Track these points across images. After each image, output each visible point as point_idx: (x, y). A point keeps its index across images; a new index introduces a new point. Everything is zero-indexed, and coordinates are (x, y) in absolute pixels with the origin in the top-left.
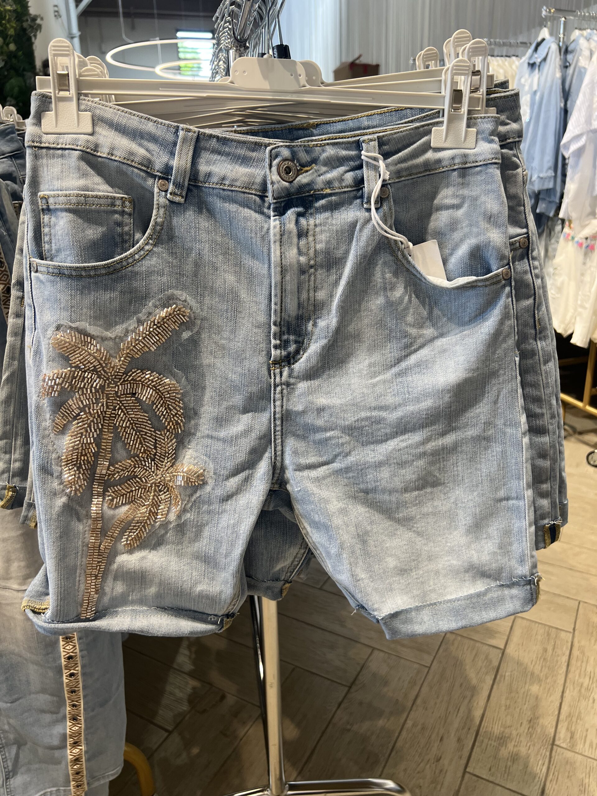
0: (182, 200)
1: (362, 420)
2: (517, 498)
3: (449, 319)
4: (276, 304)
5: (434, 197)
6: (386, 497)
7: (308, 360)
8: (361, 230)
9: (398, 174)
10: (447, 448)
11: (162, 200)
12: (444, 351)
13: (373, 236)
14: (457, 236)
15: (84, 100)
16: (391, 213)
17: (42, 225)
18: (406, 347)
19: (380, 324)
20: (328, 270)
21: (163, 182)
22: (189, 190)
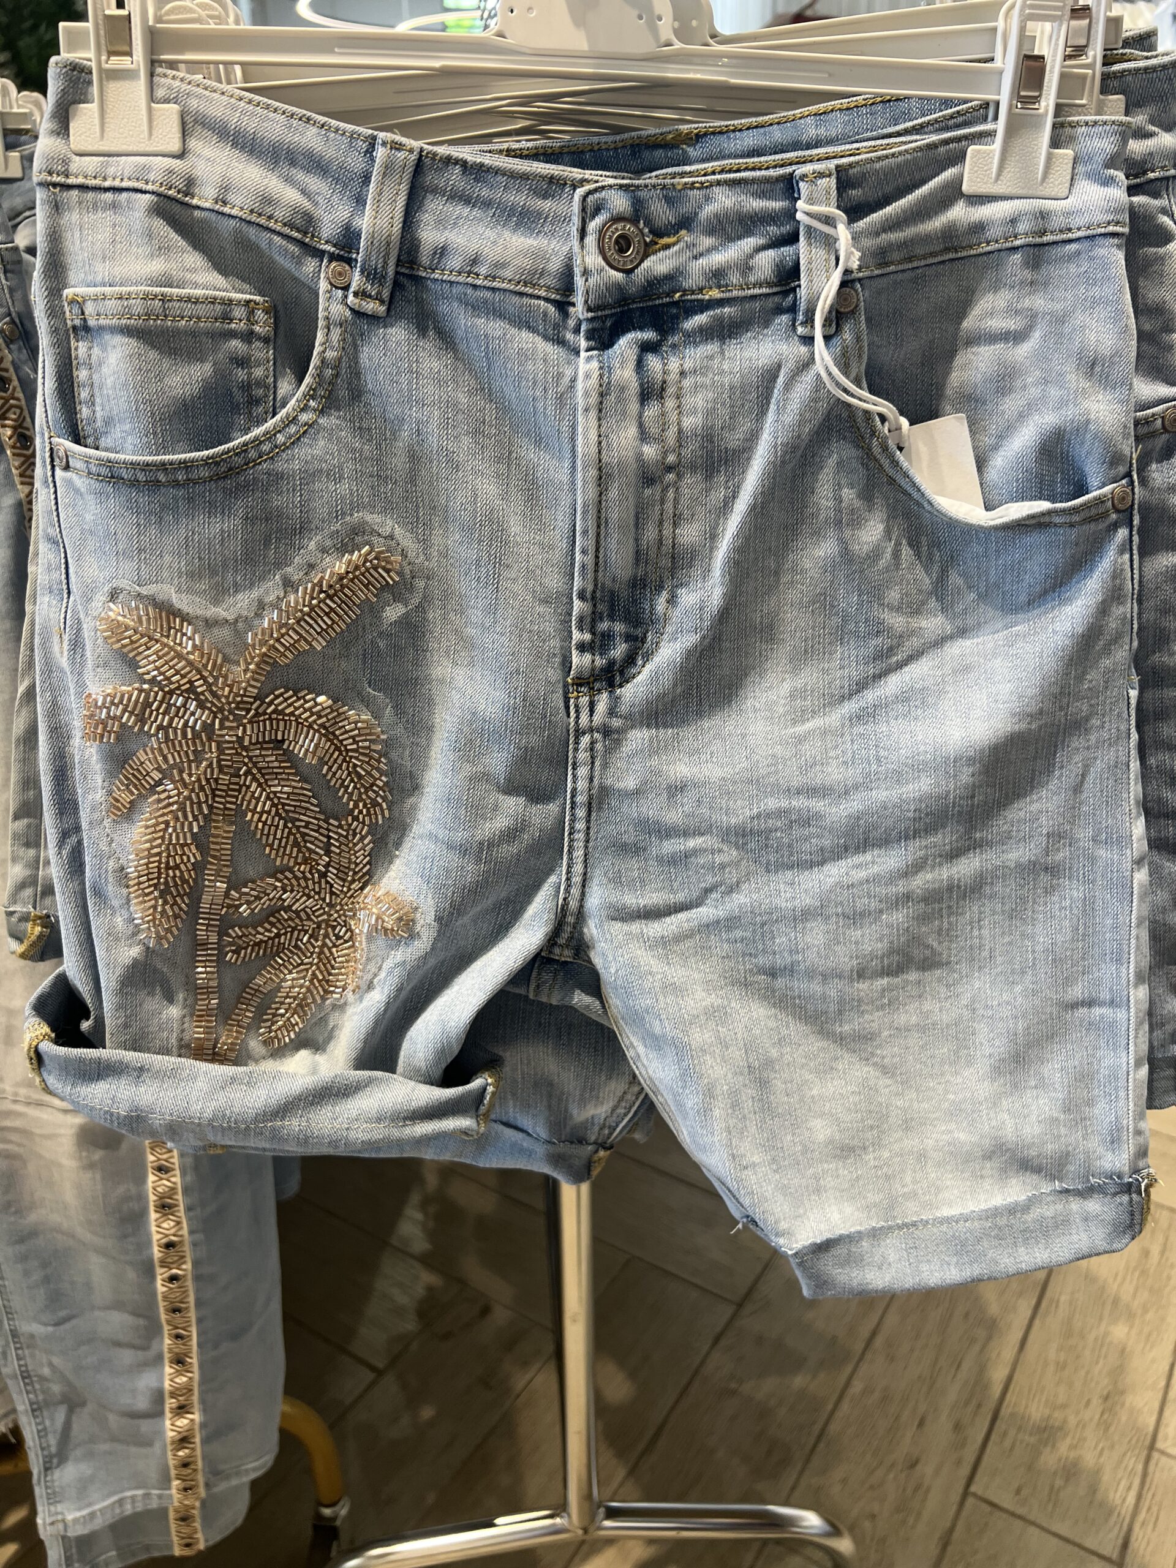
0: (382, 309)
1: (768, 816)
2: (1112, 1002)
3: (983, 597)
4: (584, 552)
5: (962, 313)
6: (816, 987)
7: (655, 677)
8: (788, 386)
9: (880, 257)
10: (959, 887)
11: (337, 310)
12: (967, 669)
13: (815, 400)
14: (1011, 405)
15: (165, 76)
16: (860, 348)
17: (74, 363)
18: (880, 655)
19: (823, 602)
20: (709, 477)
21: (339, 269)
22: (397, 285)
